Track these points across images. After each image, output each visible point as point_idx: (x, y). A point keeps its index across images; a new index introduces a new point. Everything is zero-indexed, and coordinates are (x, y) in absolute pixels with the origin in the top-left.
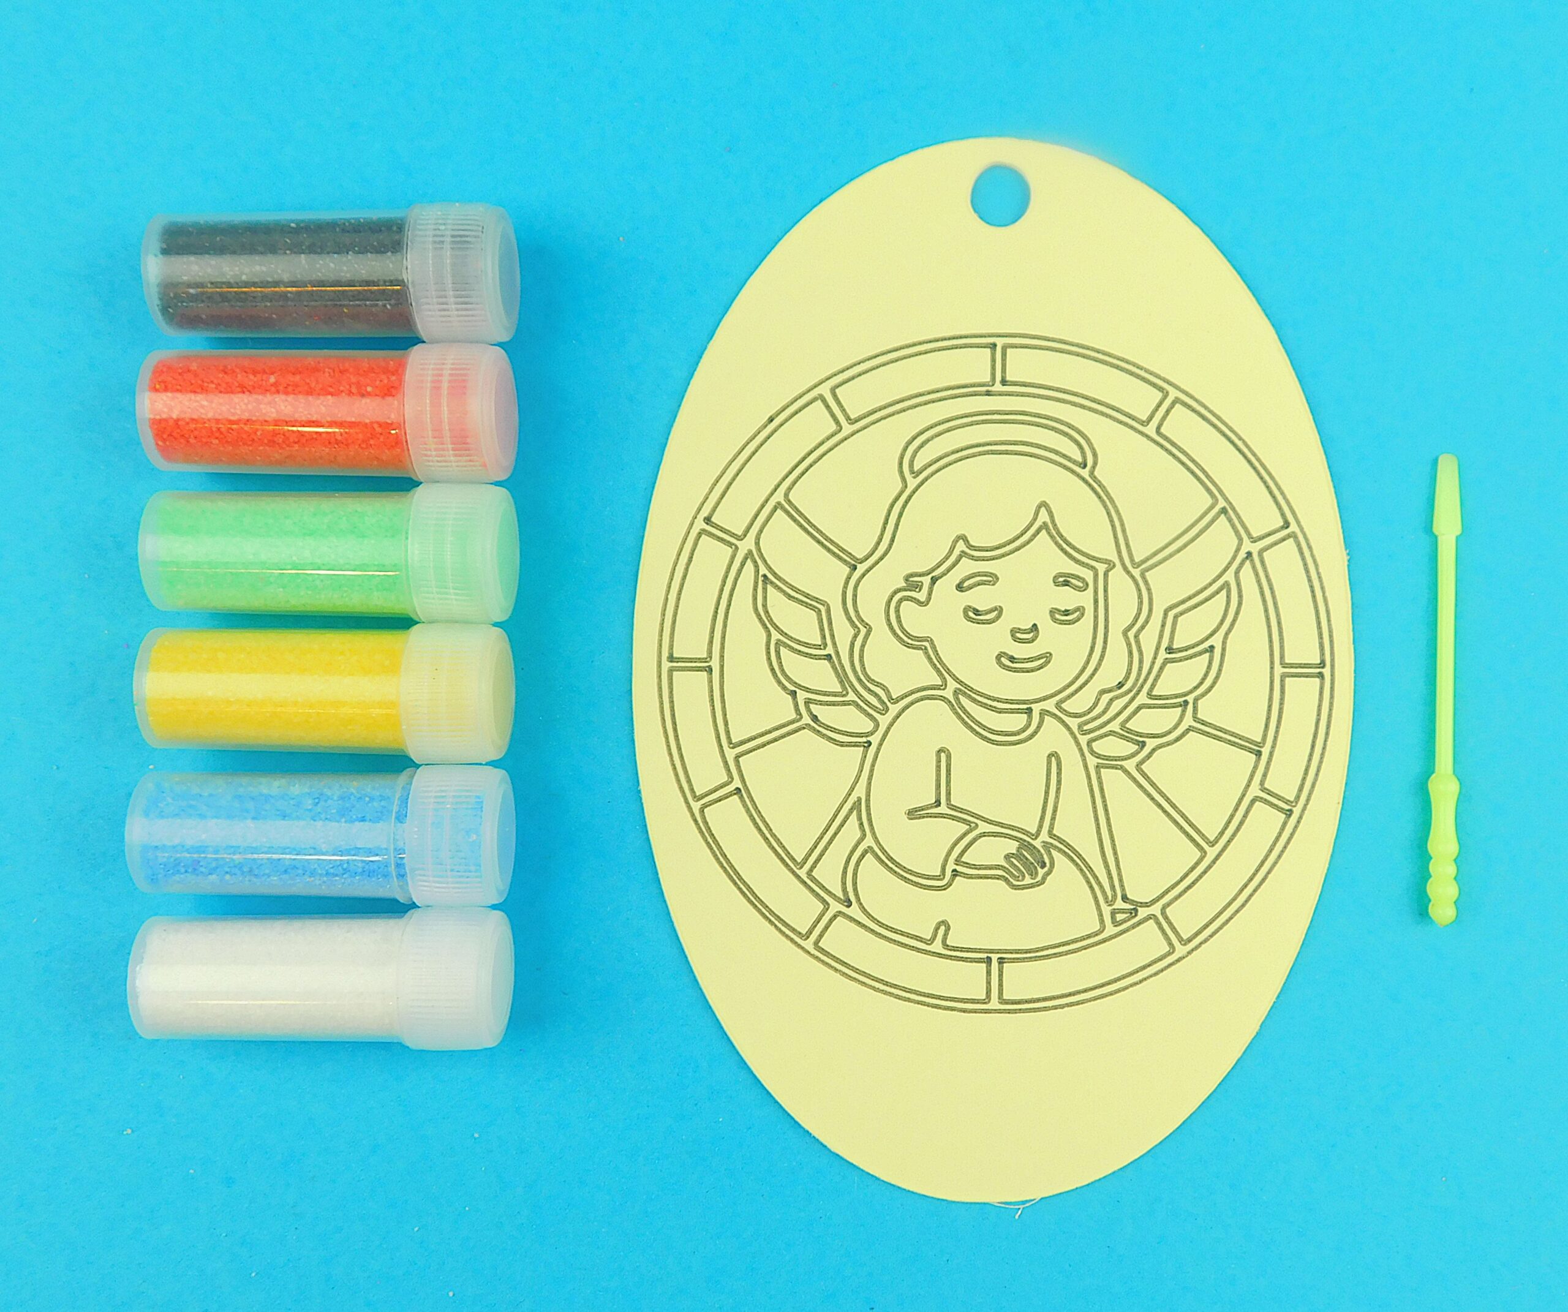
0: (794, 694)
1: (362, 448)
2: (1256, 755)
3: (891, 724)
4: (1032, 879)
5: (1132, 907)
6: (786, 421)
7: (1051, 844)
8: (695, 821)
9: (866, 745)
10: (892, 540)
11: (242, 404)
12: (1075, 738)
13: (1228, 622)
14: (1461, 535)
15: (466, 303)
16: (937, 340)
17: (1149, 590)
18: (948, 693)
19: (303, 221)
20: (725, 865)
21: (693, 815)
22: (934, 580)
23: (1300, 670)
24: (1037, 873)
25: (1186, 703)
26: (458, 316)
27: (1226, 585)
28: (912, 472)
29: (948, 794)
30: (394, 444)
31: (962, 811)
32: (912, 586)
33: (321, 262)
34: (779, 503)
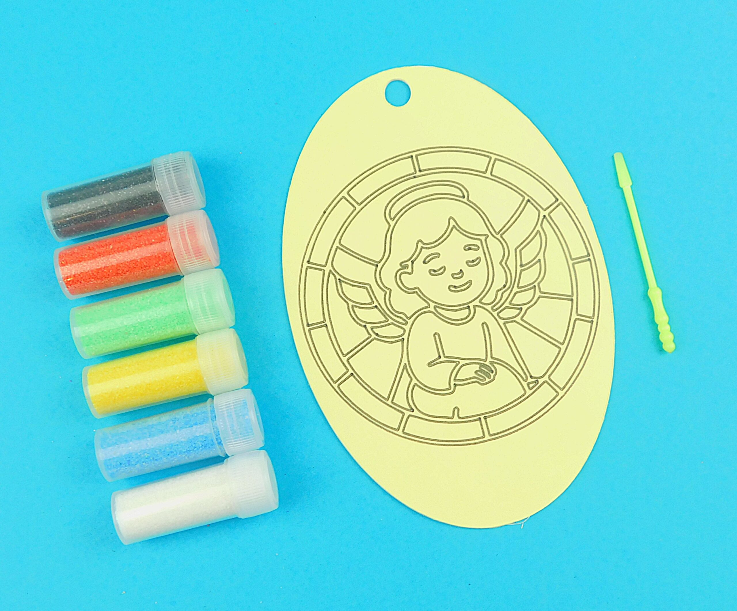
0: (365, 326)
1: (156, 266)
2: (571, 301)
3: (411, 328)
4: (489, 379)
5: (536, 380)
6: (331, 211)
7: (493, 362)
8: (337, 392)
9: (402, 340)
10: (390, 250)
11: (101, 260)
12: (491, 314)
13: (544, 247)
14: (633, 184)
15: (186, 194)
16: (387, 161)
17: (506, 242)
18: (432, 309)
19: (107, 178)
20: (355, 407)
21: (335, 390)
22: (413, 262)
23: (580, 260)
24: (490, 376)
25: (535, 286)
26: (183, 200)
27: (538, 231)
28: (391, 219)
29: (443, 352)
30: (169, 261)
31: (451, 357)
32: (404, 267)
33: (120, 192)
34: (337, 247)
